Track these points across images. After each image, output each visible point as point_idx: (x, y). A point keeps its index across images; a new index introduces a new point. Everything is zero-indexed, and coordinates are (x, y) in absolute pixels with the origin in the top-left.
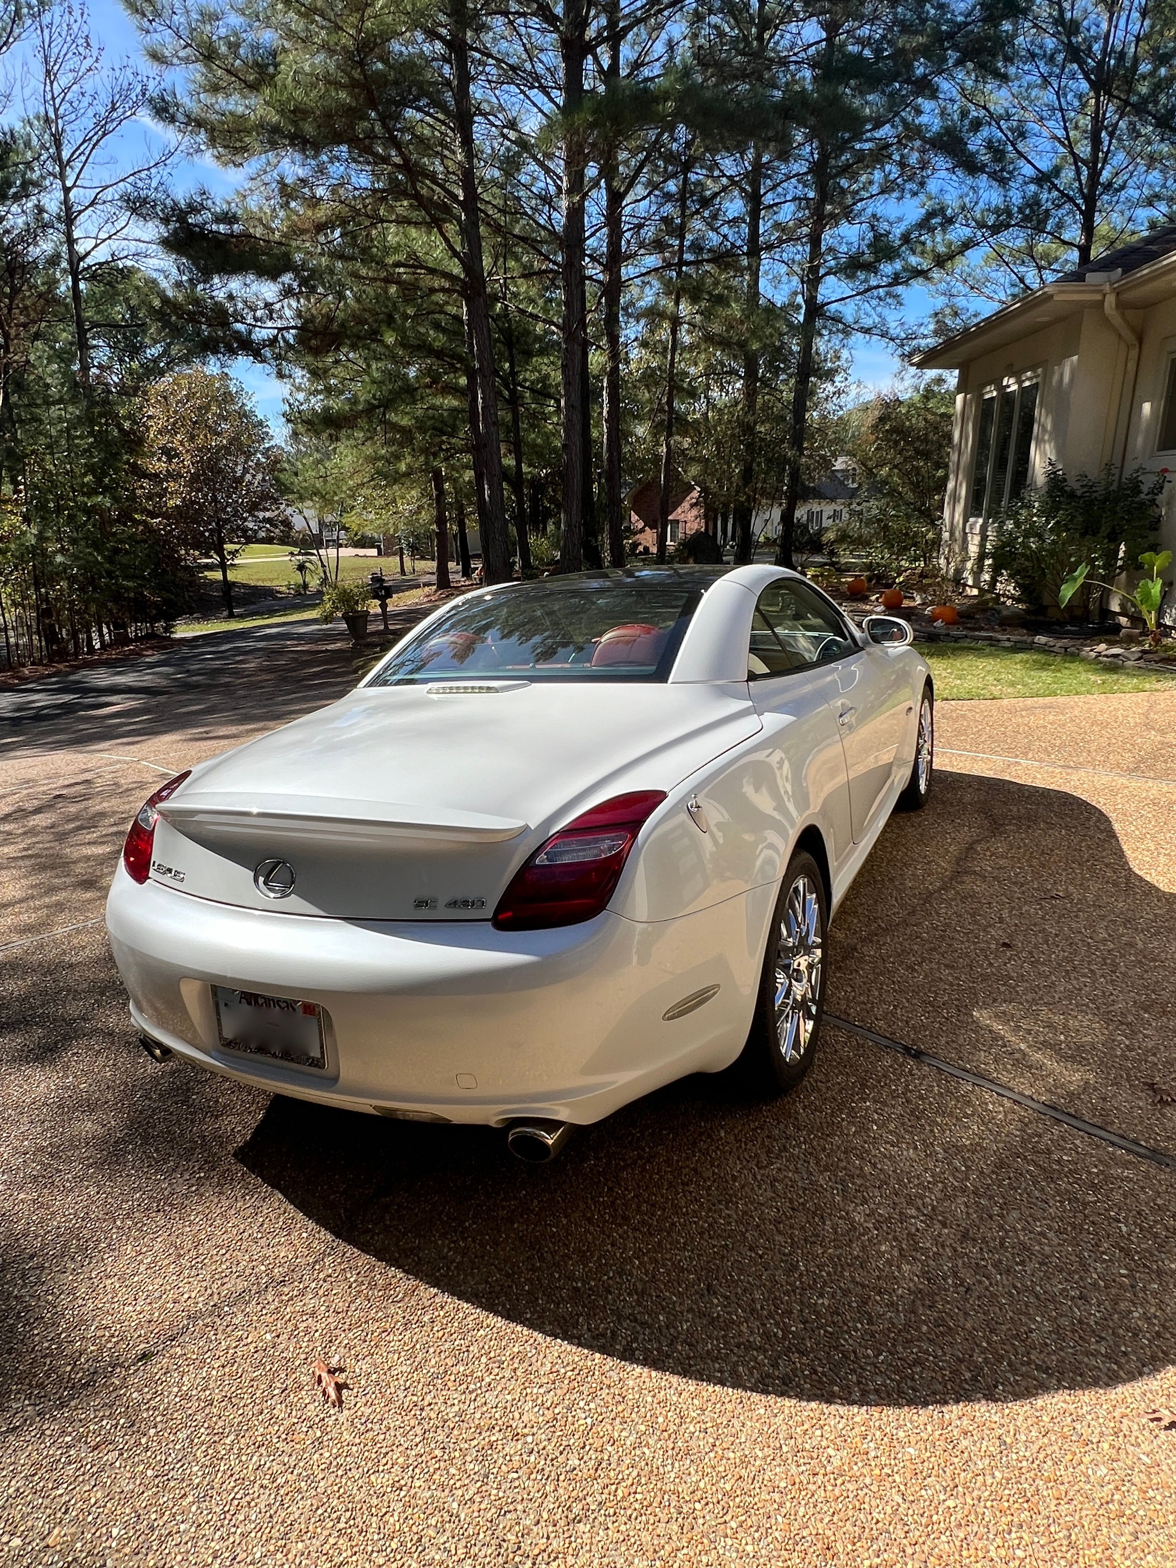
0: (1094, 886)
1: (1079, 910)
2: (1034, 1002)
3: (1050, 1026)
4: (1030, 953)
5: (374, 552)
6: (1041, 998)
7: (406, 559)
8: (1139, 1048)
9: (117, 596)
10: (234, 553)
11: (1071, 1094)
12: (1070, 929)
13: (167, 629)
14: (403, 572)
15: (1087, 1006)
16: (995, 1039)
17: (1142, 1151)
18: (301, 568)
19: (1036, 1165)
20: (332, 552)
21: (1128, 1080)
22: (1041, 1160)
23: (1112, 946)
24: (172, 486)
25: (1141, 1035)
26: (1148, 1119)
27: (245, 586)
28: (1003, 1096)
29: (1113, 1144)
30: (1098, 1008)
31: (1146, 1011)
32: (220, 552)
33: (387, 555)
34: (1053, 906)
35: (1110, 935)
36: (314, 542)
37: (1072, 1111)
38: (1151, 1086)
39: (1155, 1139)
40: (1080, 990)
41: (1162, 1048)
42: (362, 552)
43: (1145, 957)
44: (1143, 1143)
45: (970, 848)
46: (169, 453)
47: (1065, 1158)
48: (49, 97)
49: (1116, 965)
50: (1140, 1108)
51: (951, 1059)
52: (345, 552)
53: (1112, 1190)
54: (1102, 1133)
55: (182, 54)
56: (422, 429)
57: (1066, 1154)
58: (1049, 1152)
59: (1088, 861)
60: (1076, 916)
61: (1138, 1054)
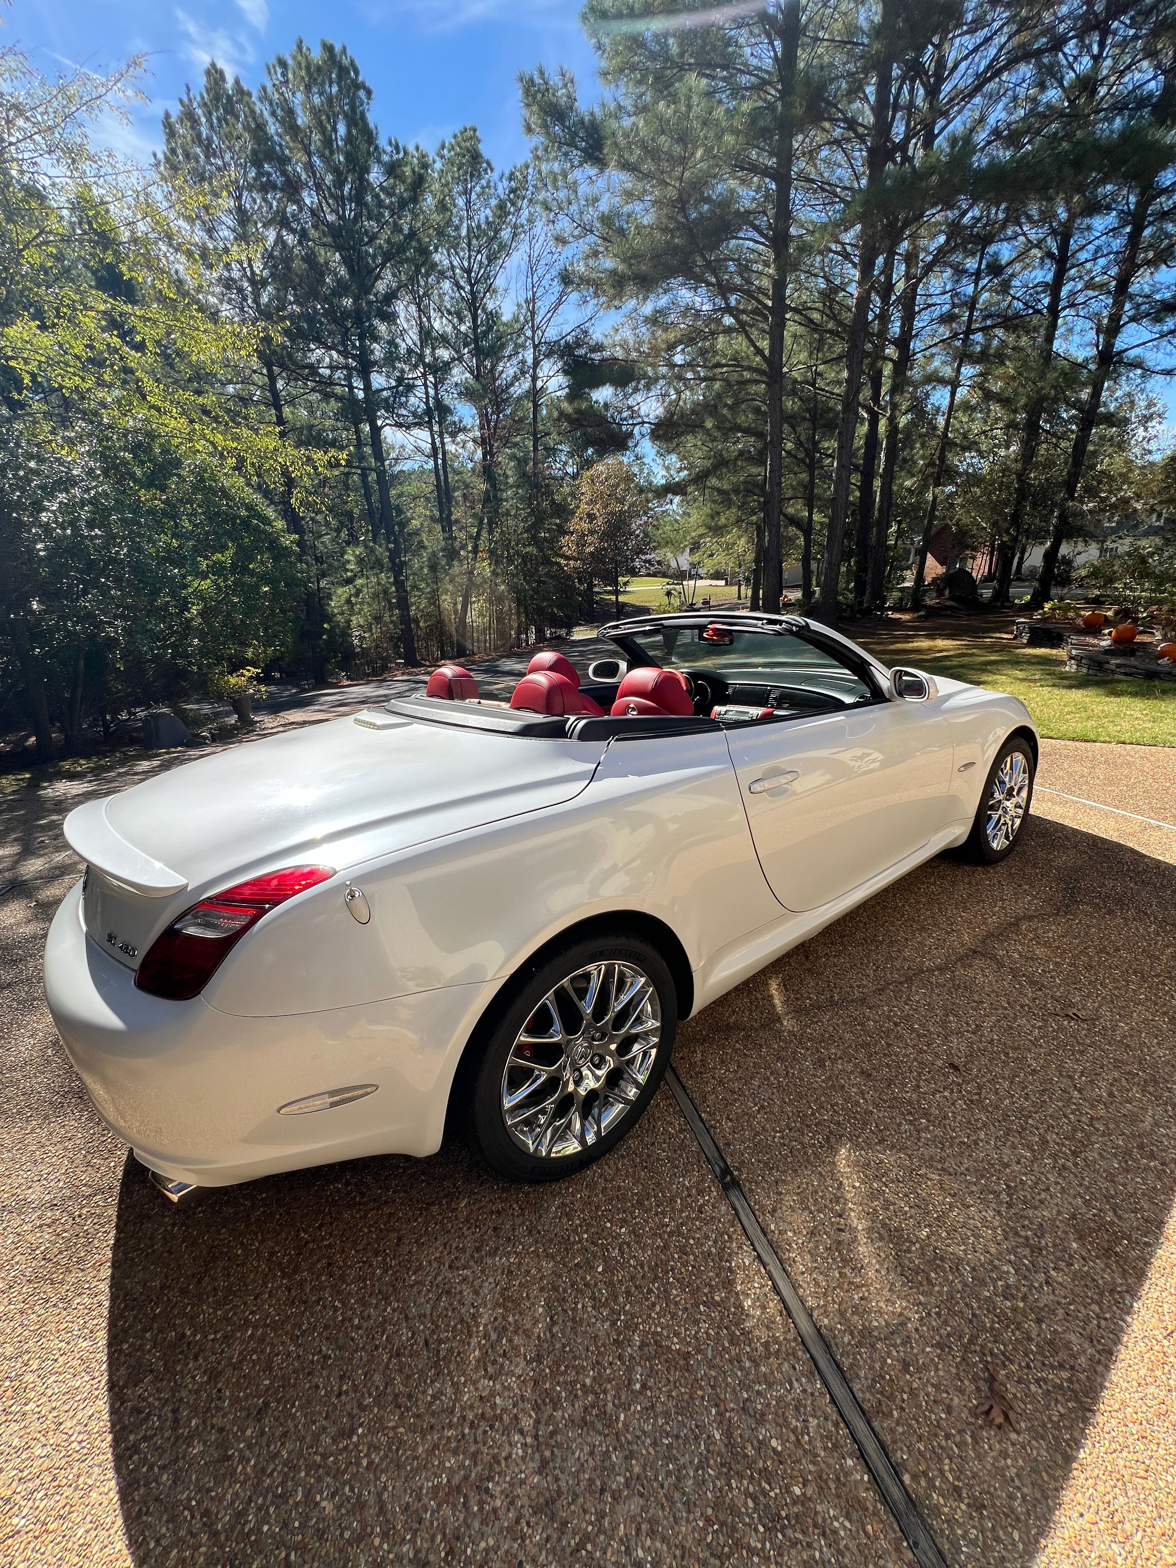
0: (1139, 1014)
1: (1093, 1044)
2: (929, 1161)
3: (922, 1206)
4: (980, 1087)
5: (723, 583)
6: (942, 1160)
7: (743, 588)
8: (1024, 1298)
9: (540, 611)
10: (626, 584)
11: (867, 1332)
12: (1060, 1068)
13: (569, 633)
14: (739, 598)
15: (997, 1194)
16: (837, 1200)
17: (896, 1492)
18: (669, 594)
19: (728, 1434)
20: (692, 582)
21: (966, 1348)
22: (742, 1426)
23: (1102, 1113)
24: (590, 539)
25: (1041, 1277)
26: (948, 1437)
27: (633, 606)
28: (778, 1293)
29: (862, 1455)
30: (1010, 1205)
31: (1081, 1238)
32: (616, 584)
33: (732, 585)
34: (1061, 1029)
35: (1111, 1094)
36: (681, 576)
37: (846, 1362)
38: (992, 1379)
39: (931, 1482)
40: (1006, 1165)
41: (1060, 1312)
42: (714, 582)
43: (1141, 1147)
44: (907, 1478)
45: (1015, 924)
46: (591, 517)
47: (774, 1443)
48: (530, 286)
49: (1085, 1144)
50: (949, 1410)
51: (762, 1206)
52: (700, 583)
53: (794, 1543)
54: (860, 1426)
55: (576, 233)
56: (737, 492)
57: (779, 1437)
58: (761, 1419)
59: (1158, 976)
60: (1082, 1052)
61: (1014, 1309)
